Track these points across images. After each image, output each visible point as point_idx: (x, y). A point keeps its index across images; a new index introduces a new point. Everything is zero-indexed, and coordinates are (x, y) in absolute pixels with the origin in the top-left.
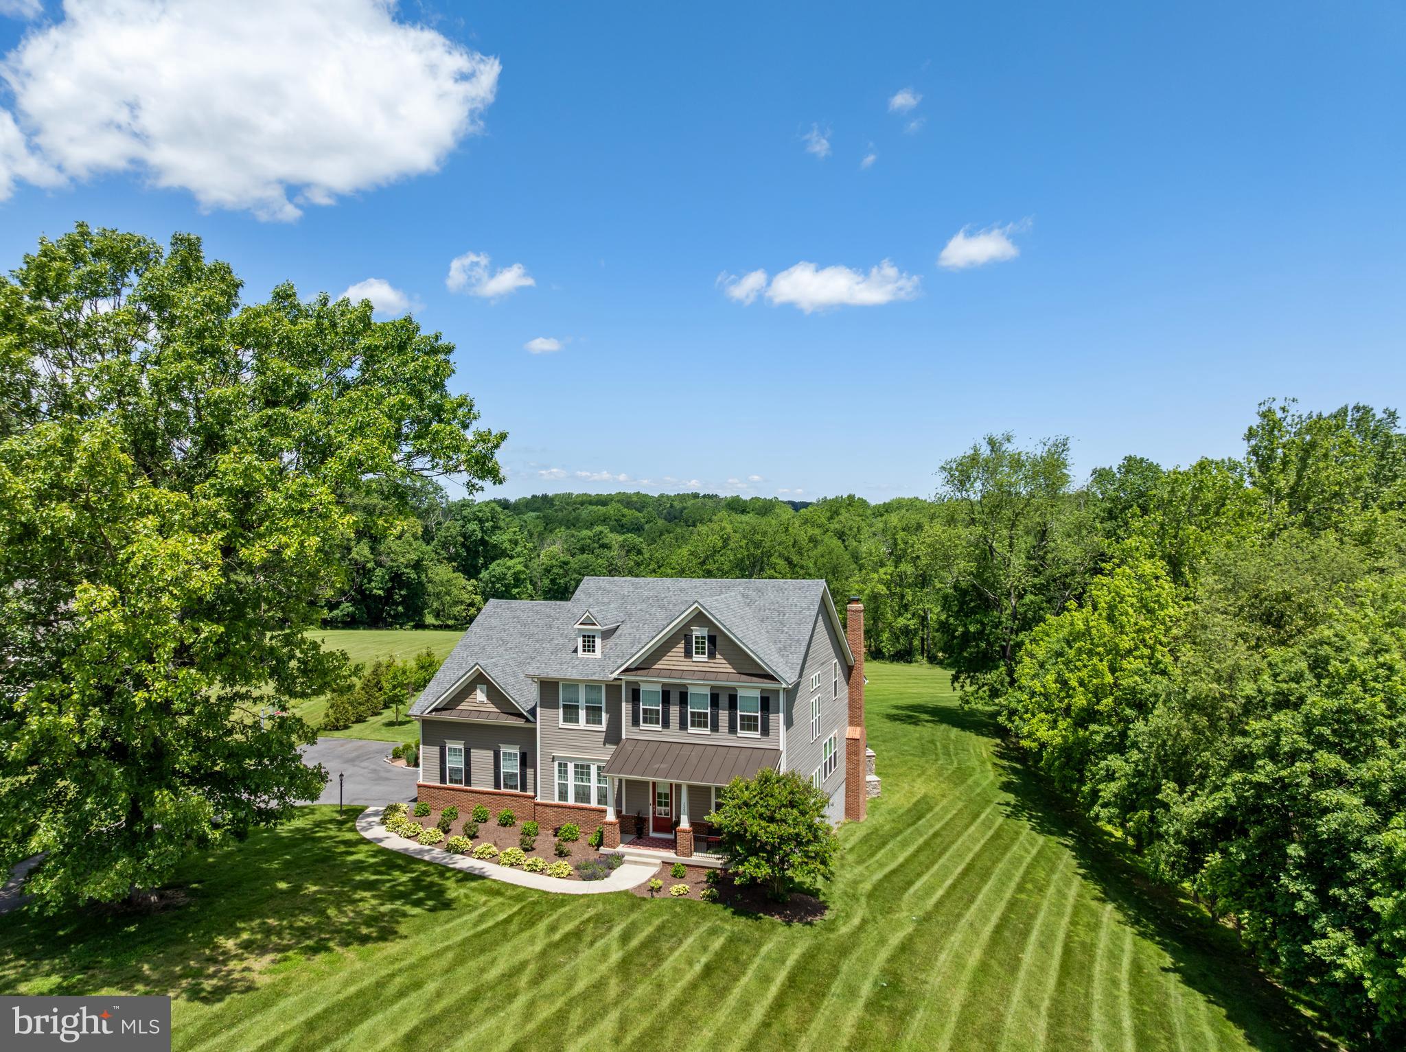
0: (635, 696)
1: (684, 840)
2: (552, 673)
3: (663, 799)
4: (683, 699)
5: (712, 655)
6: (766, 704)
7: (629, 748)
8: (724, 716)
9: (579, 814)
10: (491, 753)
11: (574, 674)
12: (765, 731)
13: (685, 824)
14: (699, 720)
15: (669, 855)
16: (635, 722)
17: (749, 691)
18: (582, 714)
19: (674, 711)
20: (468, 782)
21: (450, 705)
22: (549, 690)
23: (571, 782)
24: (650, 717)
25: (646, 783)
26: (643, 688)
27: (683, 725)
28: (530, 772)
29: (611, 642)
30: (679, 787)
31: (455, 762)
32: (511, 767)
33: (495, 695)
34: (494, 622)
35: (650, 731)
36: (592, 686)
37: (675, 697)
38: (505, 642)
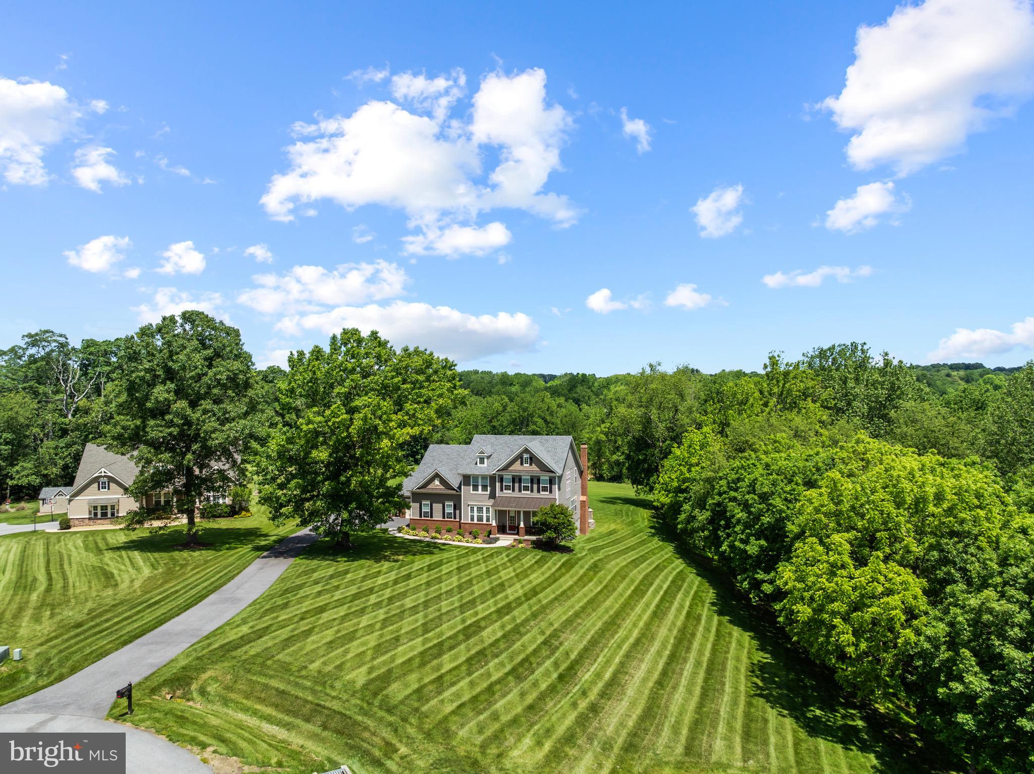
0: (501, 480)
1: (522, 531)
2: (468, 472)
3: (512, 519)
4: (520, 481)
5: (531, 464)
6: (551, 482)
7: (499, 500)
8: (535, 486)
9: (479, 527)
10: (441, 505)
11: (477, 473)
12: (551, 492)
13: (522, 525)
14: (526, 488)
15: (517, 537)
16: (502, 490)
17: (545, 477)
18: (480, 488)
19: (517, 485)
20: (432, 517)
21: (424, 486)
22: (467, 479)
23: (476, 514)
24: (507, 488)
25: (505, 511)
26: (505, 477)
27: (520, 490)
28: (458, 512)
29: (490, 460)
30: (519, 512)
31: (426, 509)
32: (449, 510)
33: (443, 482)
34: (434, 454)
35: (508, 493)
36: (484, 477)
37: (517, 480)
38: (441, 462)
